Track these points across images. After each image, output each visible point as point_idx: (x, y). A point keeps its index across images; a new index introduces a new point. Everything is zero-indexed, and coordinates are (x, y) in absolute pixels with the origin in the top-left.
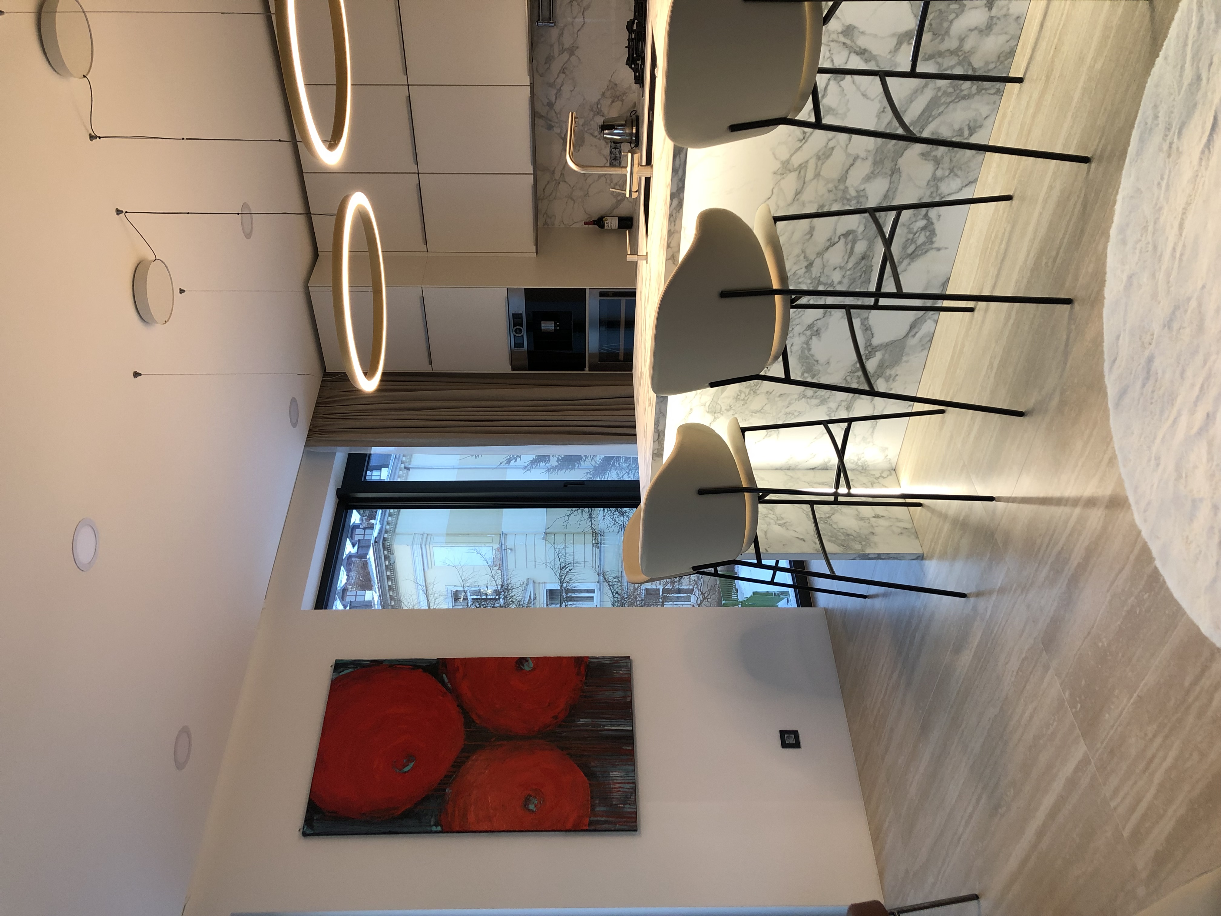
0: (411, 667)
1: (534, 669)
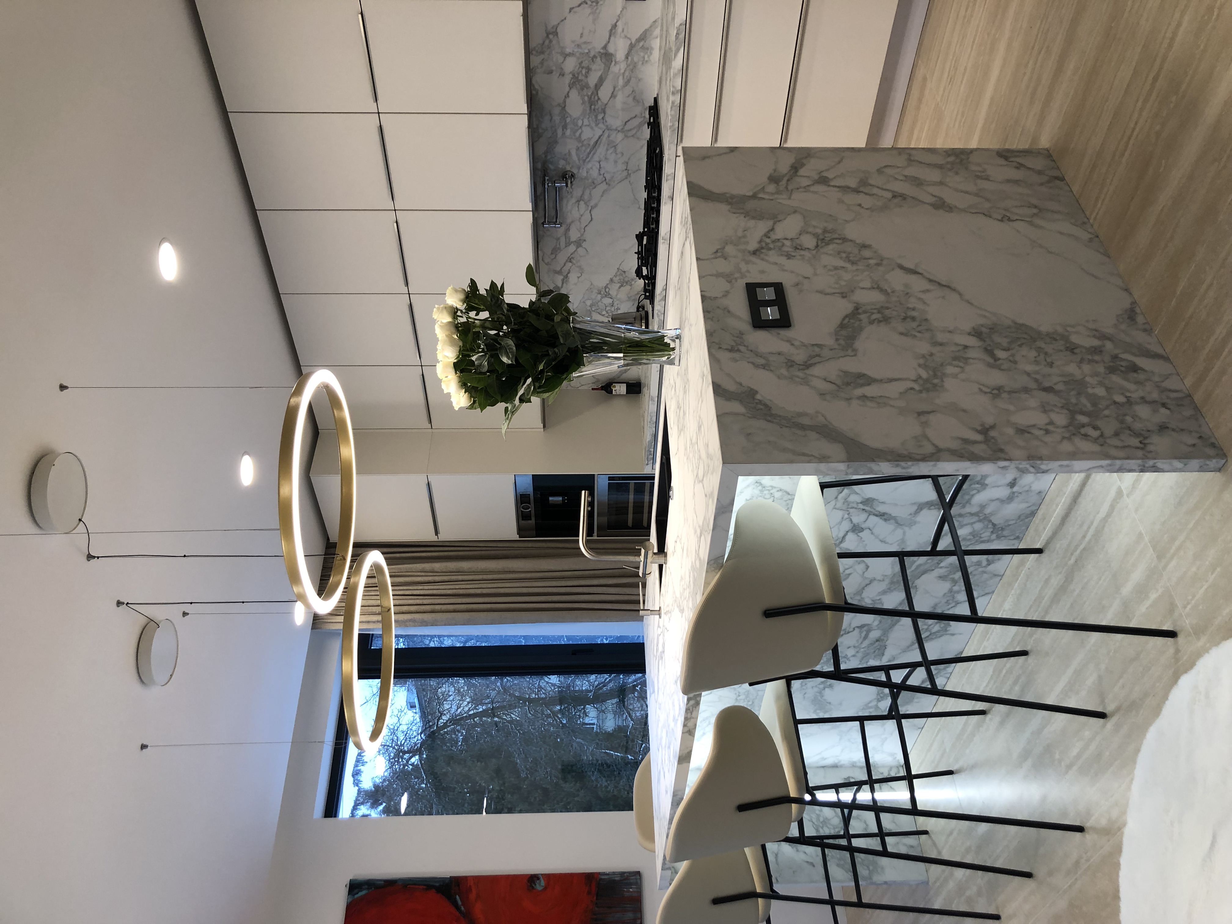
0: (425, 887)
1: (545, 888)
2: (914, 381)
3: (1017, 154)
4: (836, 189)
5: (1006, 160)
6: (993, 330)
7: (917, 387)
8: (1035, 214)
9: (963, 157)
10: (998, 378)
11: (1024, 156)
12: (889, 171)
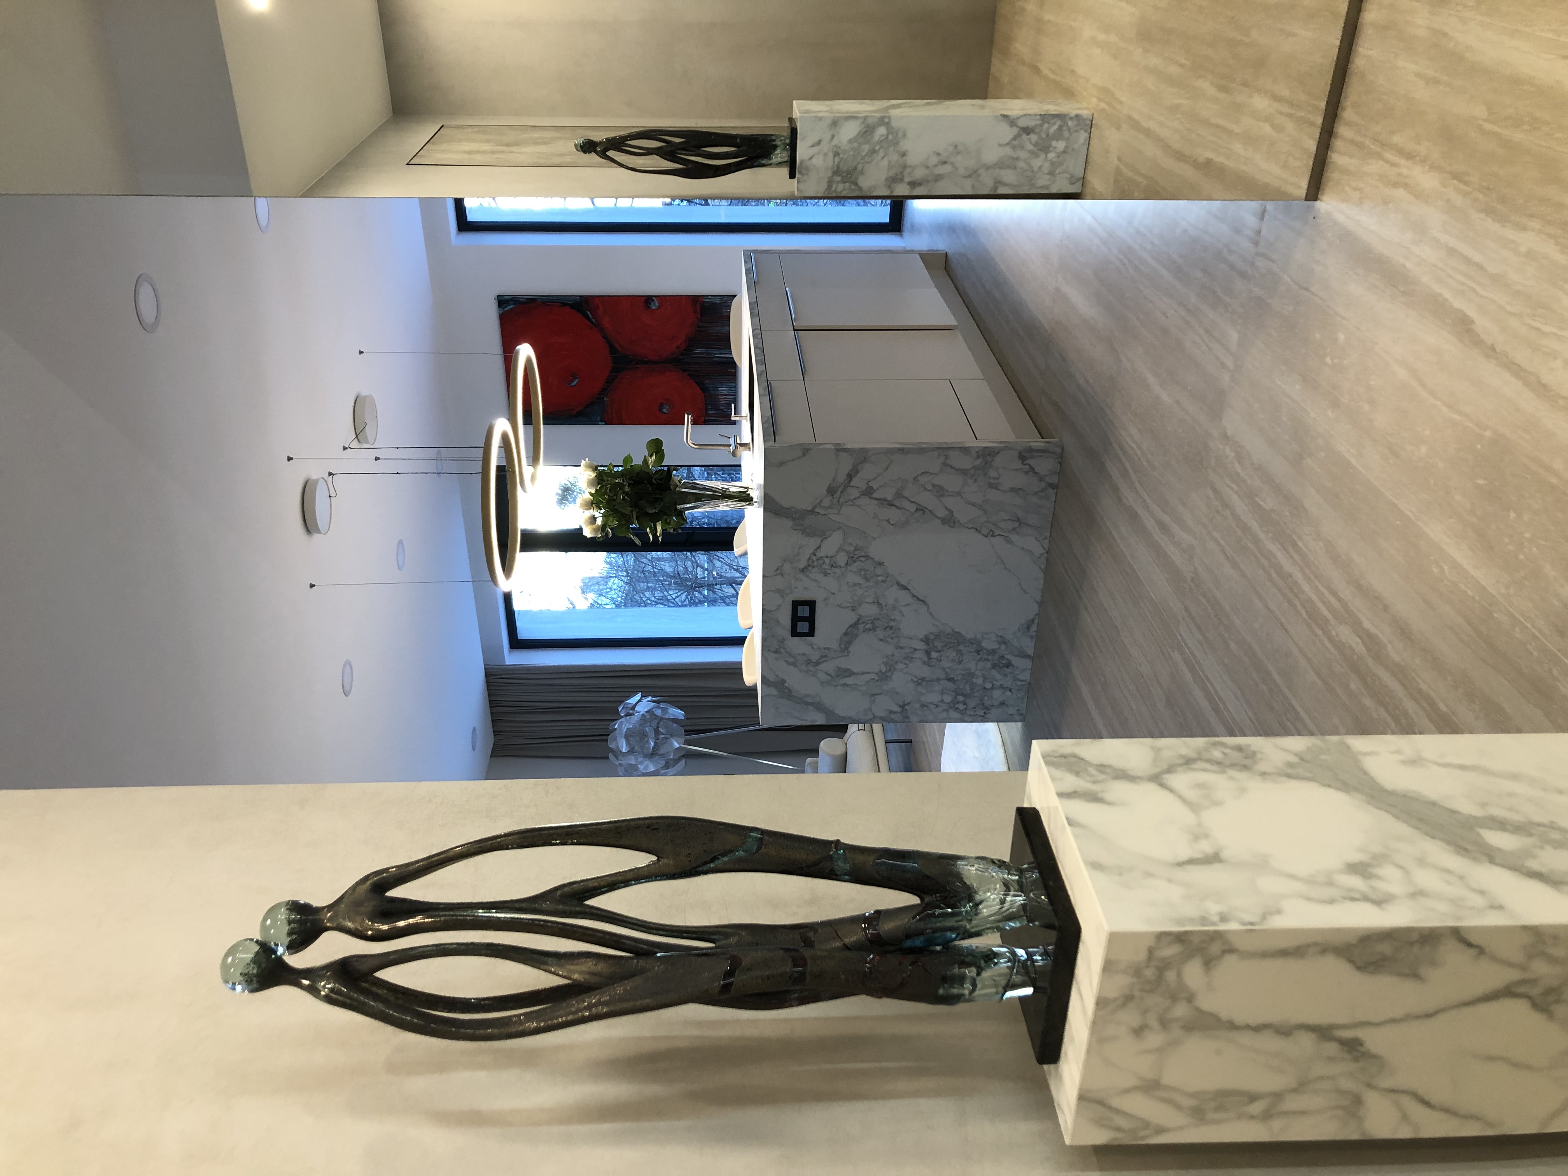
0: (561, 304)
1: (659, 307)
2: (876, 674)
3: (1035, 454)
4: (876, 502)
5: (1022, 463)
6: (937, 636)
7: (877, 678)
8: (1014, 529)
9: (989, 459)
10: (925, 672)
11: (1040, 456)
12: (923, 479)
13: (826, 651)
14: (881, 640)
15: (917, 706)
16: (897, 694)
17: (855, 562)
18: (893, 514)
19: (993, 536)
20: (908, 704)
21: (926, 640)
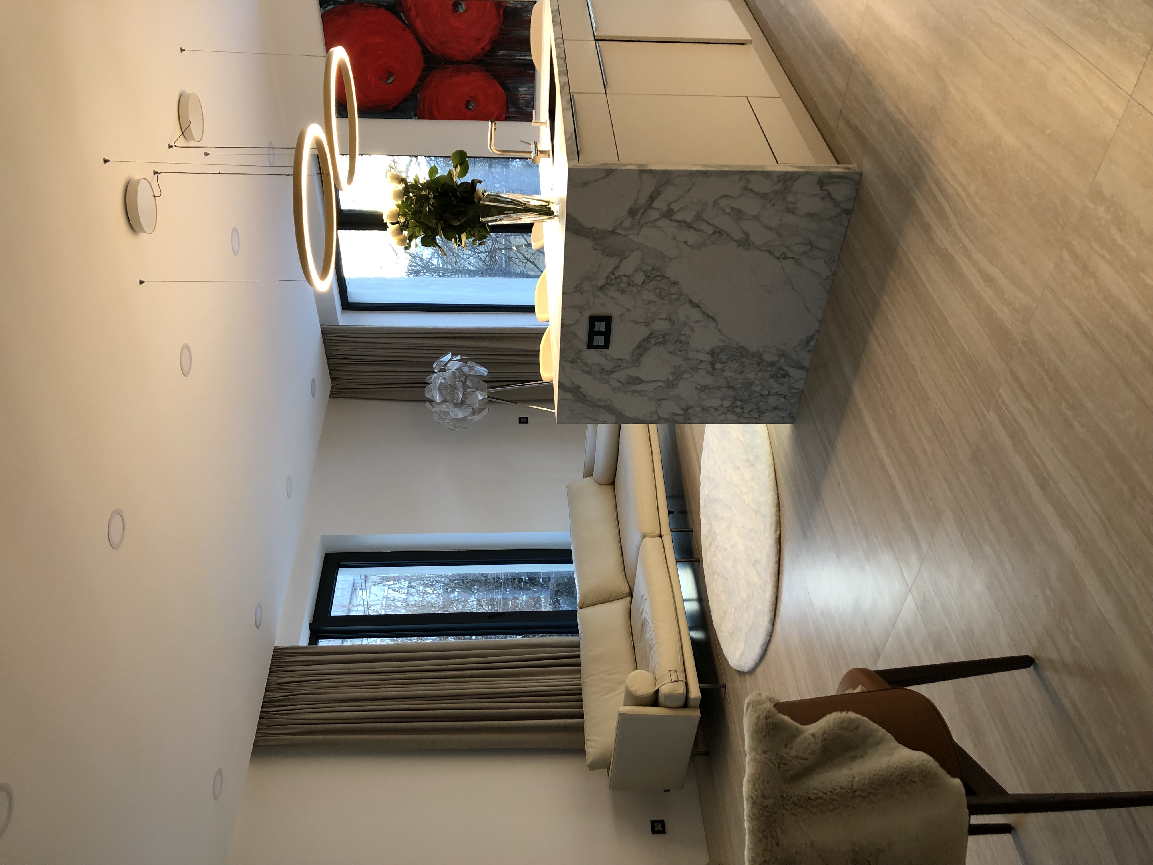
0: (376, 6)
1: (466, 11)
2: (664, 382)
3: (834, 180)
4: (675, 224)
5: (821, 188)
6: (723, 350)
7: (663, 385)
8: (805, 252)
9: (789, 183)
10: (709, 381)
11: (839, 182)
12: (723, 203)
13: (620, 362)
14: (670, 352)
15: (699, 410)
16: (682, 399)
17: (651, 281)
18: (692, 237)
19: (785, 258)
20: (691, 407)
21: (712, 353)
